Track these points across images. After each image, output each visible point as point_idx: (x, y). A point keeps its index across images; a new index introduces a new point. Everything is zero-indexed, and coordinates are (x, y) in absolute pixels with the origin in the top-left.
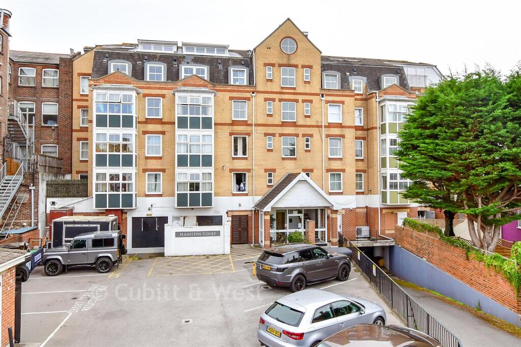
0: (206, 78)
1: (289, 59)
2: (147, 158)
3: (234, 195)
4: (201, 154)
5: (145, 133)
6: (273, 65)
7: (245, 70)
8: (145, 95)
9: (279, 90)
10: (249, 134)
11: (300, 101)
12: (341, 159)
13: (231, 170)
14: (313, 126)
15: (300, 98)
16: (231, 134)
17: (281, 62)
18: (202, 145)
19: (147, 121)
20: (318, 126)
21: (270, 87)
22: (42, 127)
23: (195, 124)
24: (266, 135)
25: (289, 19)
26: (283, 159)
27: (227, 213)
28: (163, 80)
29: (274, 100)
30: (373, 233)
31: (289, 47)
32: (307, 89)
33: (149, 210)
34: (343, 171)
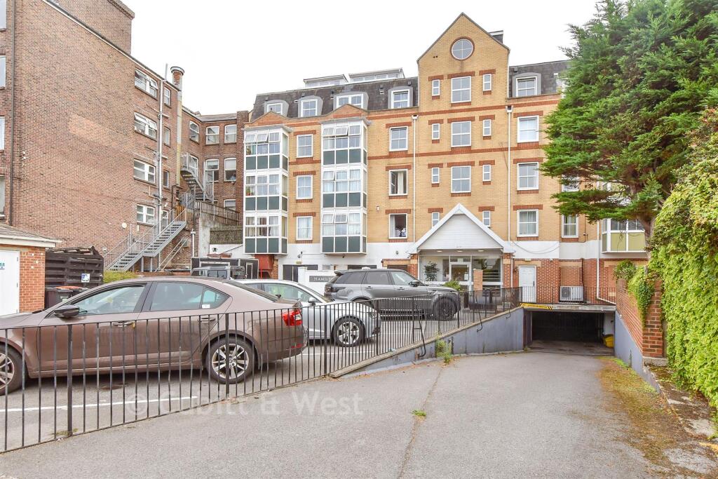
0: (362, 107)
1: (462, 67)
2: (298, 201)
3: (390, 241)
4: (348, 192)
5: (296, 174)
6: (441, 77)
7: (409, 90)
8: (296, 134)
9: (448, 108)
10: (409, 167)
11: (477, 118)
12: (536, 191)
13: (387, 212)
14: (495, 150)
15: (477, 114)
16: (388, 168)
17: (451, 72)
18: (350, 182)
19: (299, 161)
20: (501, 150)
21: (437, 106)
22: (224, 182)
23: (342, 158)
24: (430, 166)
25: (463, 14)
26: (453, 195)
27: (382, 262)
28: (316, 115)
29: (441, 121)
30: (589, 297)
31: (462, 50)
32: (488, 102)
33: (299, 257)
34: (540, 207)
